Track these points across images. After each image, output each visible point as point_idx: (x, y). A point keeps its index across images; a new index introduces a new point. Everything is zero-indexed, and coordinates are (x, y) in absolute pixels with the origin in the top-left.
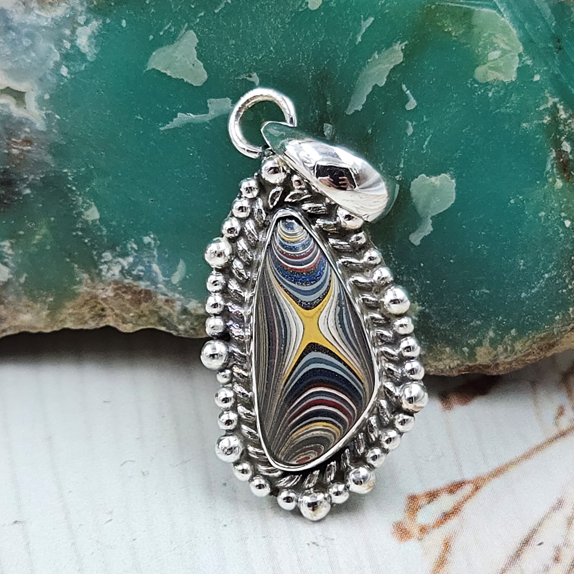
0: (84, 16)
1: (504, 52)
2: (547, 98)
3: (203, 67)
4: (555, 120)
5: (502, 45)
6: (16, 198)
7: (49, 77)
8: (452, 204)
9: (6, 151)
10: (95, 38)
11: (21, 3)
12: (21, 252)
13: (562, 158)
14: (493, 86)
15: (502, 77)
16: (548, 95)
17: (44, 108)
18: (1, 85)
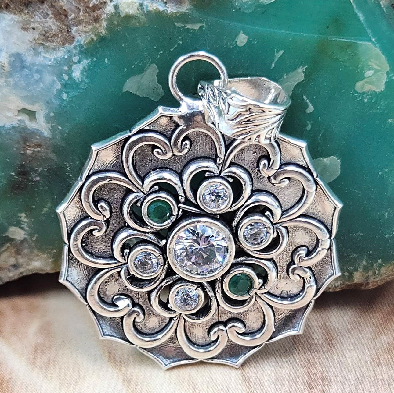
0: (77, 57)
1: (377, 71)
3: (161, 89)
5: (375, 66)
6: (30, 183)
7: (54, 101)
8: (338, 177)
9: (23, 152)
10: (86, 72)
11: (31, 48)
12: (33, 220)
14: (368, 95)
15: (374, 88)
17: (51, 122)
18: (18, 107)
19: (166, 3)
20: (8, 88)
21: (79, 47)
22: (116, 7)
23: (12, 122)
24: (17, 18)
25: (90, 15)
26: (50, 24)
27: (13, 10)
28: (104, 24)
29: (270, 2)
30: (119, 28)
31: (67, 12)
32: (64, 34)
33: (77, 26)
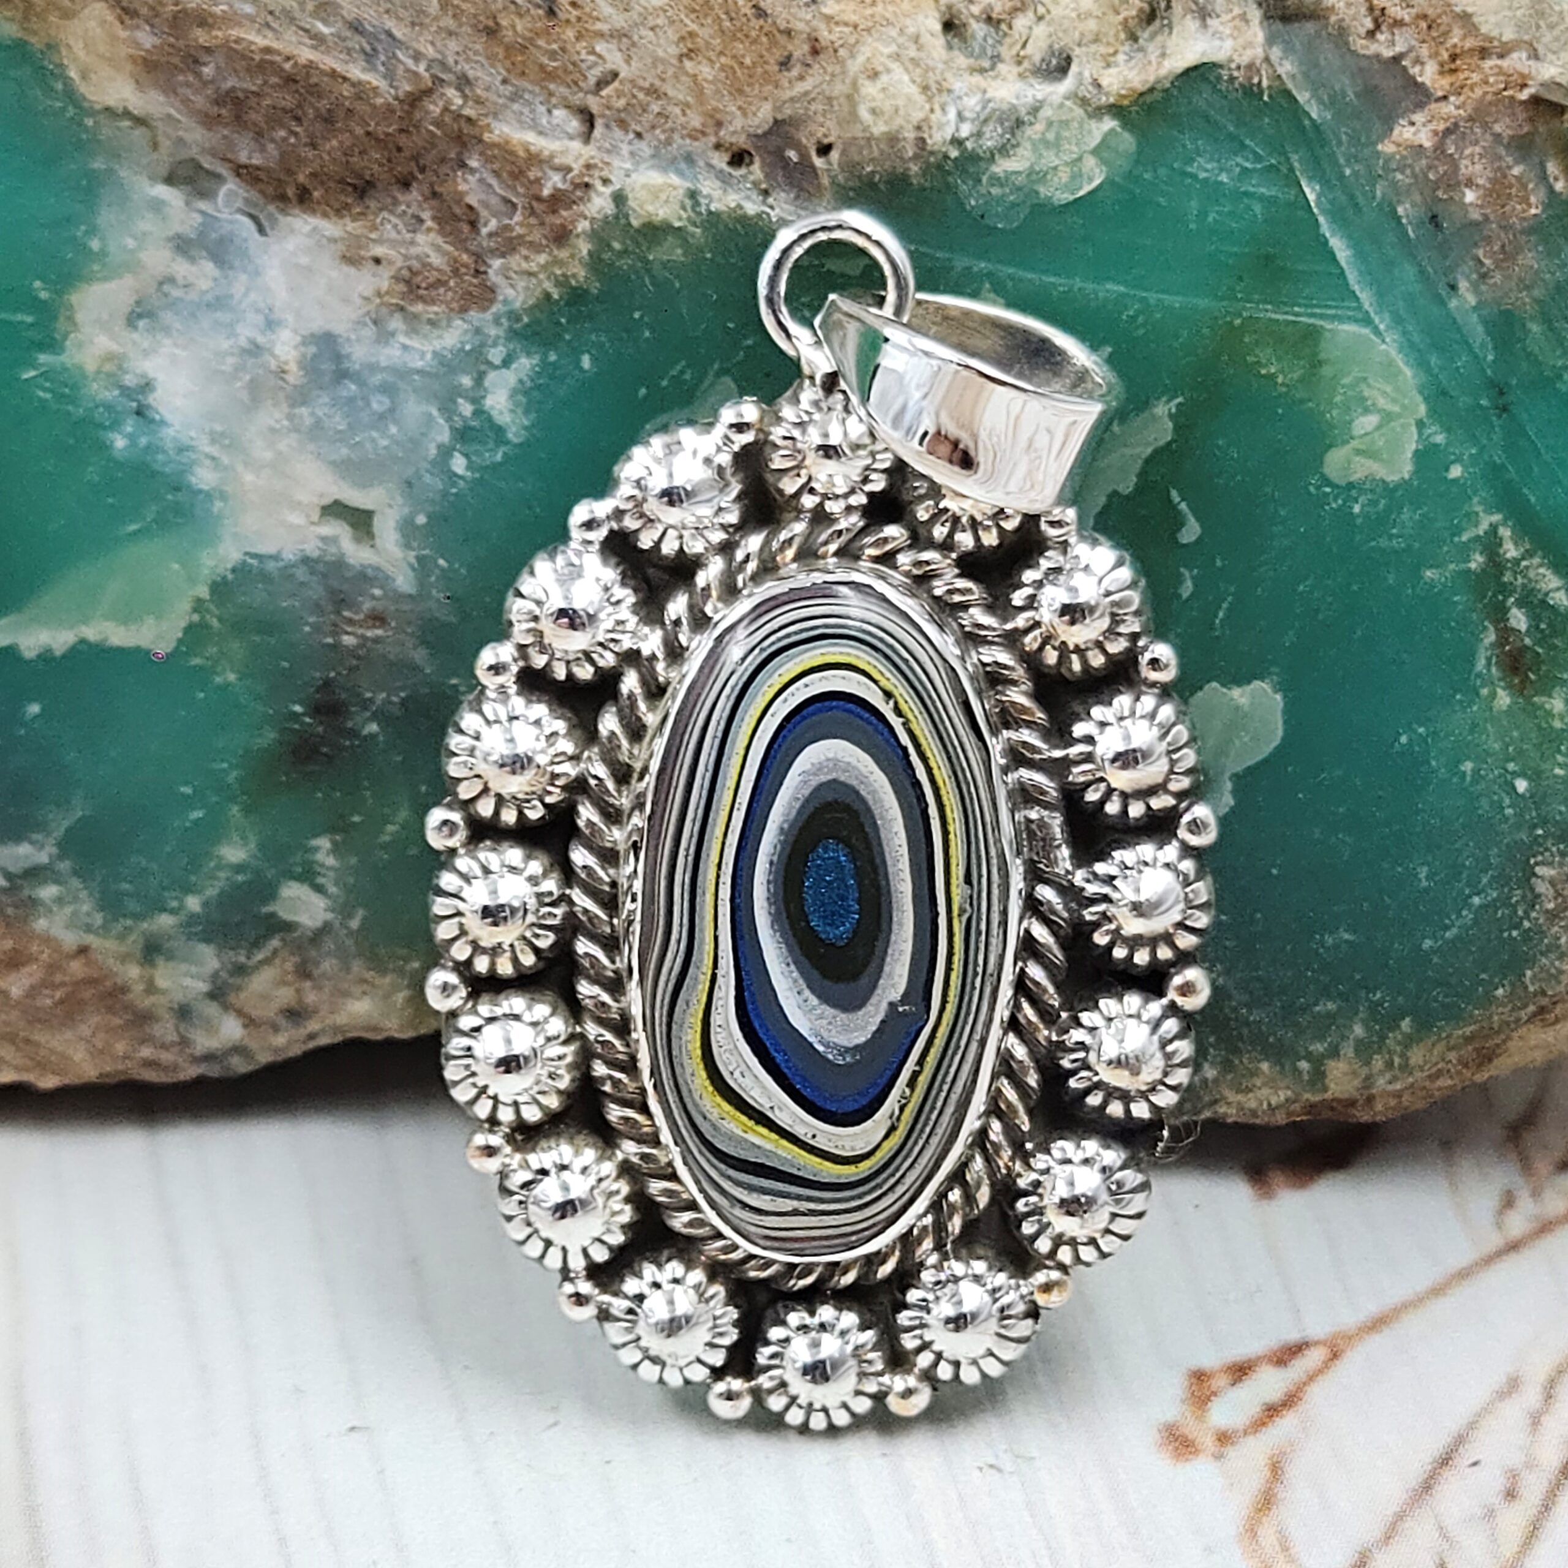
0: (501, 348)
1: (1388, 417)
2: (1477, 514)
4: (1495, 562)
5: (1382, 402)
6: (347, 743)
7: (428, 478)
8: (1276, 748)
9: (330, 640)
10: (526, 393)
11: (367, 319)
12: (354, 861)
13: (1508, 643)
14: (1362, 491)
15: (1380, 471)
16: (1479, 509)
17: (415, 544)
18: (321, 496)
19: (766, 193)
20: (294, 435)
21: (509, 319)
22: (619, 198)
23: (303, 542)
24: (330, 228)
25: (542, 224)
26: (428, 250)
27: (319, 203)
28: (584, 248)
29: (1071, 198)
30: (625, 263)
31: (478, 214)
32: (467, 278)
33: (503, 255)
